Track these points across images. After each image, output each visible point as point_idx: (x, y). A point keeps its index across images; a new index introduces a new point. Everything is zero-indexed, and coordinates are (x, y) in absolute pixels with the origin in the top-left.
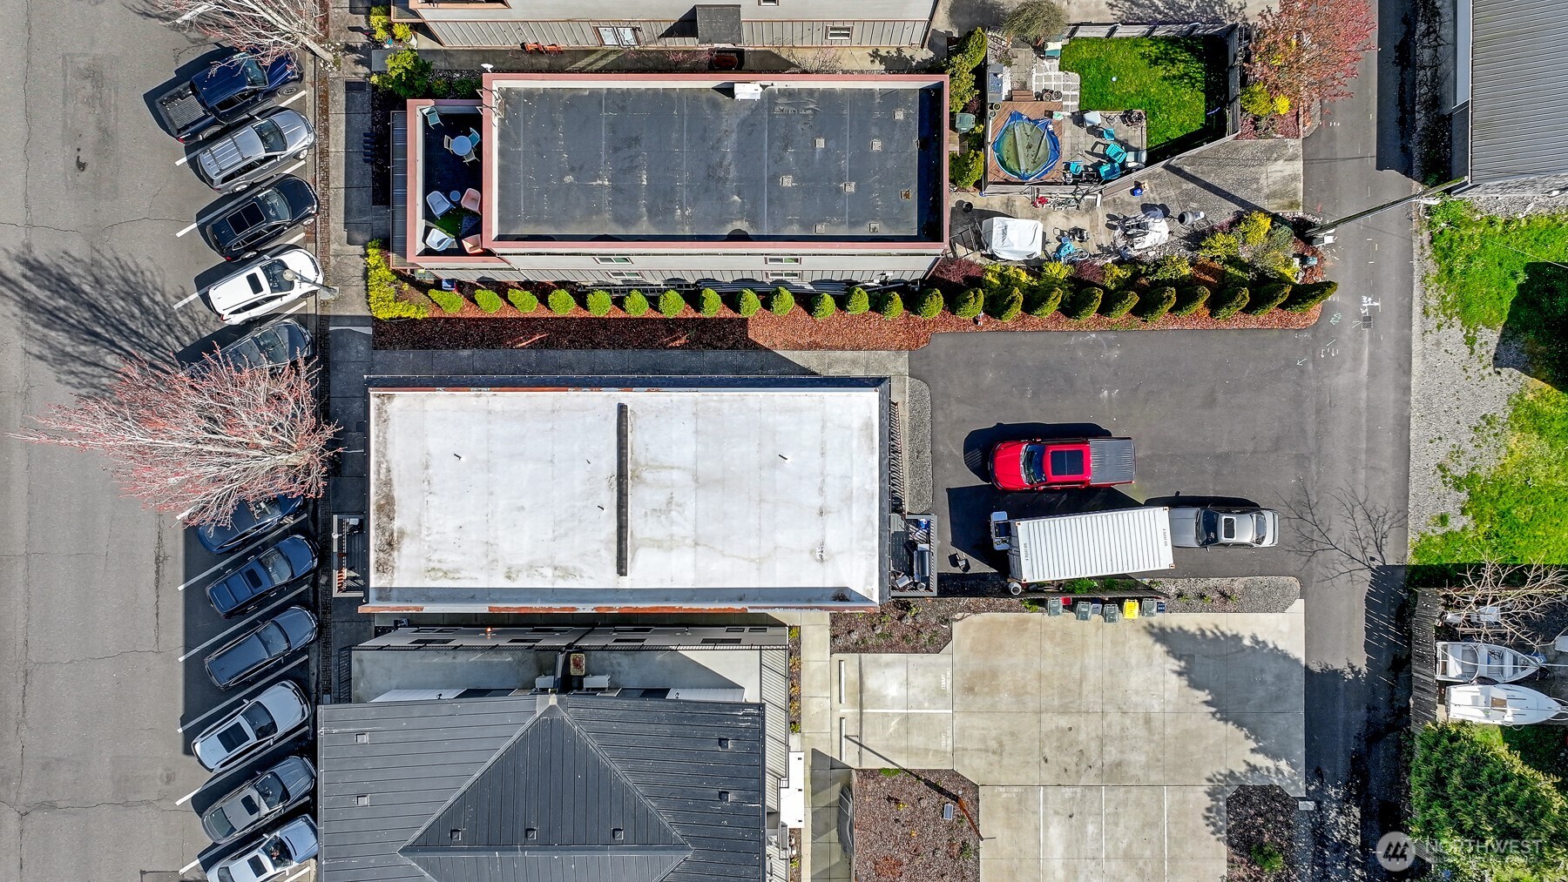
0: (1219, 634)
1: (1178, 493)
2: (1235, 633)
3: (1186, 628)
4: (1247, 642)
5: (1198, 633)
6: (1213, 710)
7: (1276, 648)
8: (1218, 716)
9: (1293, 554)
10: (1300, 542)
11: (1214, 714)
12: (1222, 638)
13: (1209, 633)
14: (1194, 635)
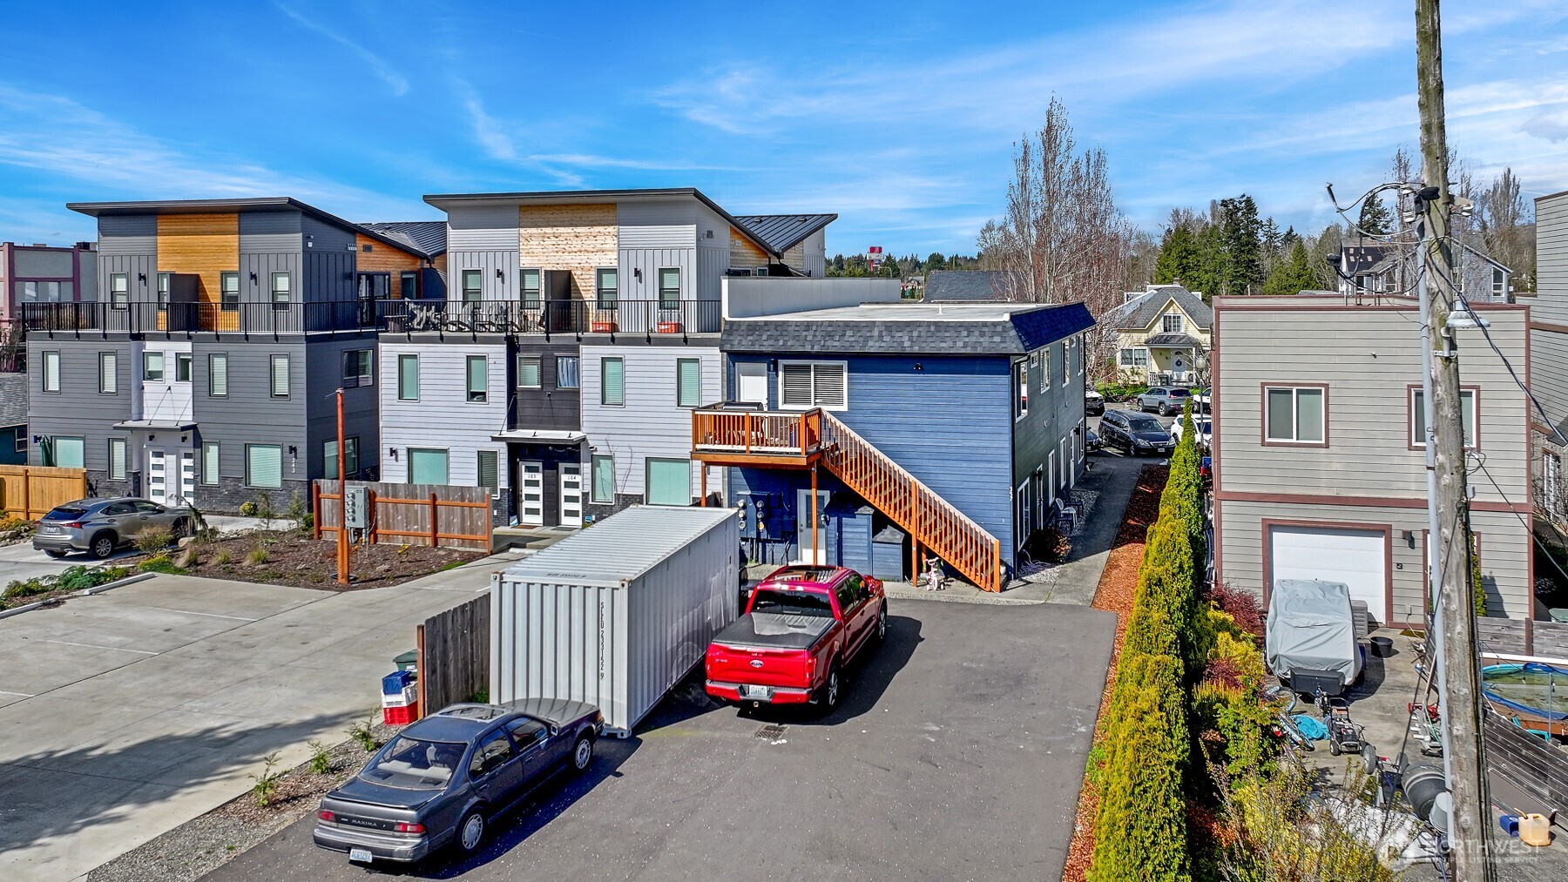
1: (619, 775)
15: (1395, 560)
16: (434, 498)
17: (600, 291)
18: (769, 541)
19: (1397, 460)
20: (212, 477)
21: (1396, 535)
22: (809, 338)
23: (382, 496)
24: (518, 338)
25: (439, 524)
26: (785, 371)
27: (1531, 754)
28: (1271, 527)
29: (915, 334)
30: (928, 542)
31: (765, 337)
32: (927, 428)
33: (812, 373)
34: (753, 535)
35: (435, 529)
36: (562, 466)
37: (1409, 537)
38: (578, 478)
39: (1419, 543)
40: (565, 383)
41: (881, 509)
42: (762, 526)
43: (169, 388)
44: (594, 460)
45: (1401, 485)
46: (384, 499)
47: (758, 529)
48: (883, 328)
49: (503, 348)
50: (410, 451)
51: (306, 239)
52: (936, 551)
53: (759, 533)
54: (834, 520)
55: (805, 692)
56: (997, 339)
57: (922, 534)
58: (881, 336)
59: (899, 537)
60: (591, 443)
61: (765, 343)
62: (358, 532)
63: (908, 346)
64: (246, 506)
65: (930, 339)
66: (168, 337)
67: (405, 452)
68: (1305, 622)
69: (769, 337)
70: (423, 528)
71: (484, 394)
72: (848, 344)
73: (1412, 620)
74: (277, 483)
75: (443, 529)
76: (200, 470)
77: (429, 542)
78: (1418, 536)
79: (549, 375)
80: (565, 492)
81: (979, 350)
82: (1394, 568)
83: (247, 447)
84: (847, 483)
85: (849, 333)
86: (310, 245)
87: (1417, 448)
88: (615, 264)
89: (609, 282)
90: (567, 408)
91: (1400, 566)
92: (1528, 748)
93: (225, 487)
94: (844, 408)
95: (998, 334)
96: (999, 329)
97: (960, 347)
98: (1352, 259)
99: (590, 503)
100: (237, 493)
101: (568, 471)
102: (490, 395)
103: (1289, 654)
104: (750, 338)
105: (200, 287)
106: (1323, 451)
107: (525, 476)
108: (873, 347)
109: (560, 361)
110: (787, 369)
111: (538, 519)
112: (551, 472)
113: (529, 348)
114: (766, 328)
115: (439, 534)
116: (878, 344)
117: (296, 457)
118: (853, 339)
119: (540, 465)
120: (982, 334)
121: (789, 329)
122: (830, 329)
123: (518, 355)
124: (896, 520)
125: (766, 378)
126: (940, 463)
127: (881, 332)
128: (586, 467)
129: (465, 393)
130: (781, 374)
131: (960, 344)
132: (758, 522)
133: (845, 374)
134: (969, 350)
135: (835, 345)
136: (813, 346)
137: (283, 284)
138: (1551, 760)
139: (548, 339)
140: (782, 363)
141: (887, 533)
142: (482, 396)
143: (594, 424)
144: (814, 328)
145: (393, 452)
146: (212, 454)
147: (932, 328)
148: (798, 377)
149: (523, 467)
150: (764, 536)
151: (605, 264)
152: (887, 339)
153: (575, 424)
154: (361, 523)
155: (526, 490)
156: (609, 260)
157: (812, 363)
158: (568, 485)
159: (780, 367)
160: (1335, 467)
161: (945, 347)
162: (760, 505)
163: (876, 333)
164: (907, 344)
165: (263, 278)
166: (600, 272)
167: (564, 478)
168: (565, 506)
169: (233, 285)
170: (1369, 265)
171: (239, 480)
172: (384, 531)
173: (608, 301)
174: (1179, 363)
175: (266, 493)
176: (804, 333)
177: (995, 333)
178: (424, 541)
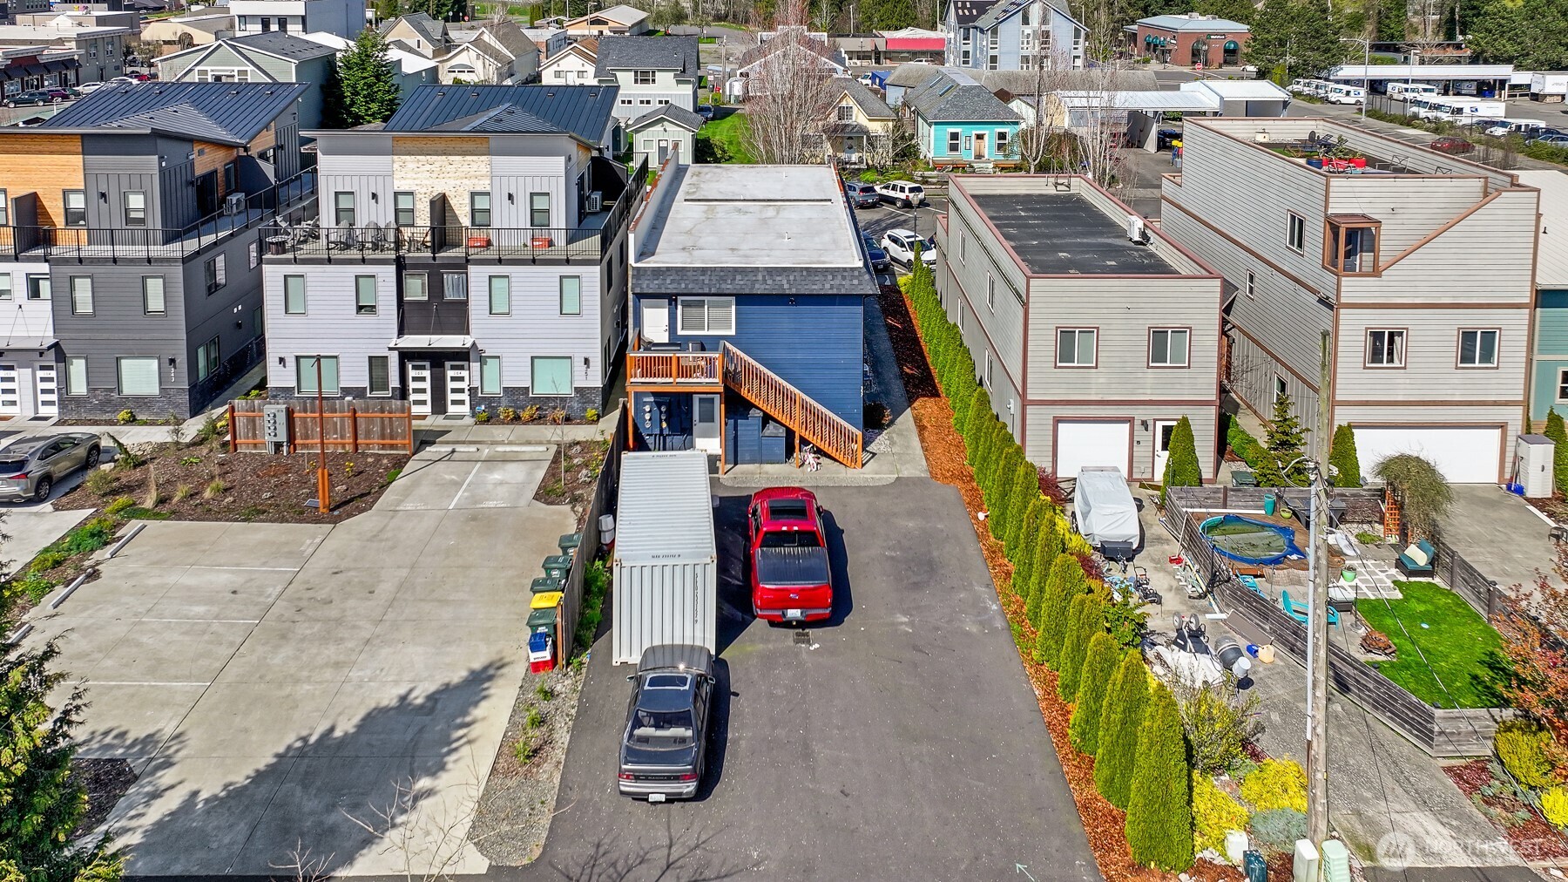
0: (454, 745)
1: (736, 695)
2: (449, 766)
3: (483, 704)
4: (424, 783)
5: (468, 719)
6: (313, 740)
7: (394, 826)
8: (299, 744)
9: (592, 851)
10: (614, 865)
11: (305, 739)
12: (445, 750)
13: (461, 732)
14: (465, 713)
15: (1136, 439)
16: (355, 412)
17: (473, 211)
18: (669, 435)
19: (1140, 375)
20: (79, 387)
21: (1137, 423)
22: (706, 282)
23: (300, 412)
24: (404, 258)
25: (359, 432)
26: (683, 306)
27: (1259, 606)
28: (1058, 421)
29: (792, 278)
30: (808, 436)
31: (668, 281)
32: (798, 346)
33: (706, 307)
34: (657, 431)
35: (356, 438)
36: (448, 364)
37: (1144, 423)
38: (465, 373)
39: (1151, 428)
40: (450, 295)
41: (768, 411)
42: (664, 425)
43: (20, 307)
44: (482, 360)
45: (1141, 391)
46: (303, 415)
47: (661, 427)
48: (765, 273)
49: (393, 268)
50: (298, 358)
51: (161, 158)
52: (810, 440)
53: (661, 430)
54: (731, 422)
55: (828, 611)
56: (856, 282)
57: (803, 431)
58: (765, 280)
59: (782, 432)
60: (480, 347)
61: (670, 286)
62: (278, 446)
63: (787, 288)
64: (123, 415)
65: (803, 283)
66: (17, 259)
67: (294, 360)
68: (1109, 511)
69: (673, 281)
70: (342, 437)
71: (374, 307)
72: (738, 287)
73: (1144, 476)
74: (155, 390)
75: (363, 436)
76: (65, 380)
77: (349, 448)
78: (1150, 423)
79: (436, 288)
80: (451, 385)
81: (843, 292)
82: (1135, 443)
83: (118, 360)
84: (745, 396)
85: (739, 277)
86: (164, 164)
87: (1153, 367)
88: (488, 189)
89: (481, 203)
90: (456, 316)
91: (1138, 442)
92: (1257, 602)
93: (95, 397)
94: (732, 332)
95: (856, 277)
96: (856, 273)
97: (827, 288)
98: (960, 12)
99: (480, 395)
100: (109, 401)
101: (453, 368)
102: (380, 308)
103: (1100, 533)
104: (656, 282)
105: (38, 204)
106: (1094, 370)
107: (412, 373)
108: (759, 289)
109: (445, 276)
110: (685, 304)
111: (427, 409)
112: (437, 370)
113: (416, 266)
114: (668, 273)
115: (359, 441)
116: (763, 287)
117: (175, 368)
118: (742, 282)
119: (427, 364)
120: (844, 278)
121: (689, 274)
122: (722, 274)
123: (404, 273)
124: (776, 416)
125: (667, 310)
126: (806, 371)
127: (764, 276)
128: (475, 366)
129: (355, 307)
130: (680, 307)
131: (828, 286)
132: (661, 422)
133: (734, 307)
134: (835, 291)
135: (728, 287)
136: (710, 289)
137: (136, 201)
138: (1271, 611)
139: (434, 258)
140: (680, 299)
141: (771, 428)
142: (371, 309)
143: (481, 330)
144: (709, 273)
145: (282, 360)
146: (78, 368)
147: (805, 273)
148: (694, 311)
149: (410, 366)
150: (666, 432)
151: (478, 189)
152: (769, 282)
153: (464, 329)
154: (282, 437)
155: (412, 385)
156: (483, 185)
157: (706, 299)
158: (453, 379)
159: (679, 302)
160: (1101, 380)
161: (815, 288)
162: (663, 409)
163: (760, 278)
164: (786, 286)
165: (113, 197)
166: (473, 195)
167: (450, 373)
168: (451, 397)
169: (77, 202)
170: (974, 18)
171: (111, 390)
172: (301, 442)
173: (480, 217)
174: (850, 148)
175: (142, 401)
176: (701, 278)
177: (853, 277)
178: (344, 447)
